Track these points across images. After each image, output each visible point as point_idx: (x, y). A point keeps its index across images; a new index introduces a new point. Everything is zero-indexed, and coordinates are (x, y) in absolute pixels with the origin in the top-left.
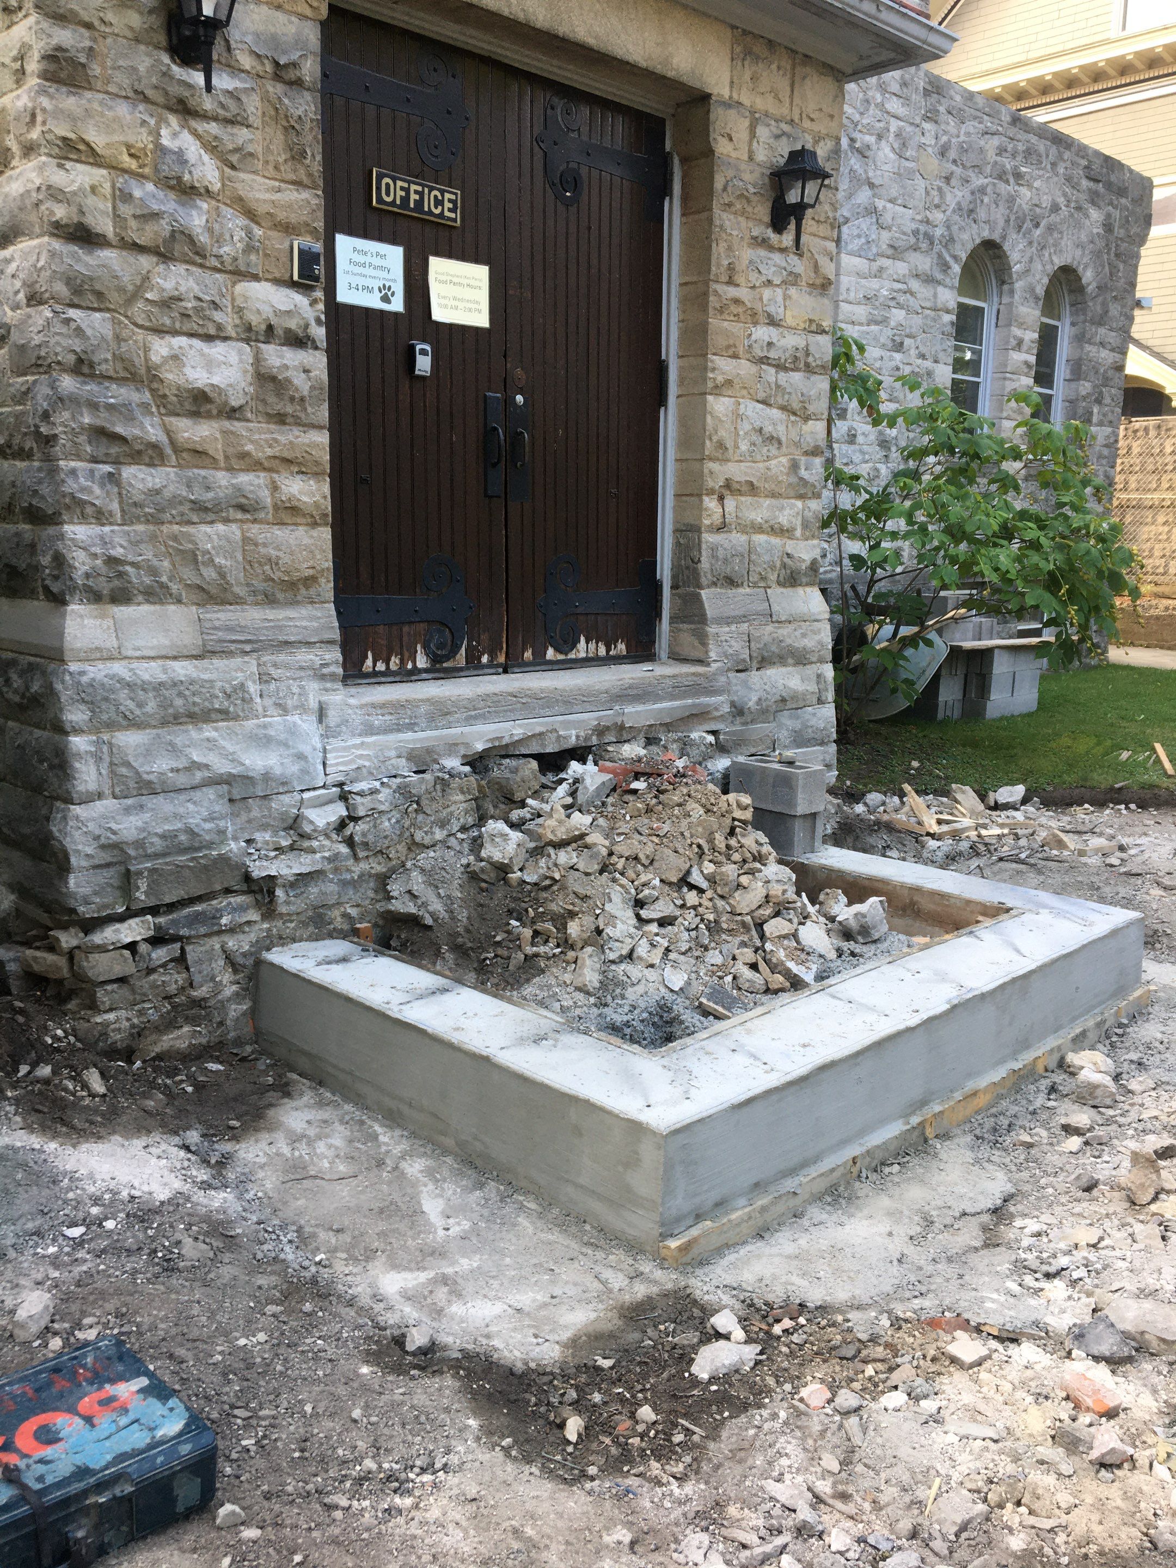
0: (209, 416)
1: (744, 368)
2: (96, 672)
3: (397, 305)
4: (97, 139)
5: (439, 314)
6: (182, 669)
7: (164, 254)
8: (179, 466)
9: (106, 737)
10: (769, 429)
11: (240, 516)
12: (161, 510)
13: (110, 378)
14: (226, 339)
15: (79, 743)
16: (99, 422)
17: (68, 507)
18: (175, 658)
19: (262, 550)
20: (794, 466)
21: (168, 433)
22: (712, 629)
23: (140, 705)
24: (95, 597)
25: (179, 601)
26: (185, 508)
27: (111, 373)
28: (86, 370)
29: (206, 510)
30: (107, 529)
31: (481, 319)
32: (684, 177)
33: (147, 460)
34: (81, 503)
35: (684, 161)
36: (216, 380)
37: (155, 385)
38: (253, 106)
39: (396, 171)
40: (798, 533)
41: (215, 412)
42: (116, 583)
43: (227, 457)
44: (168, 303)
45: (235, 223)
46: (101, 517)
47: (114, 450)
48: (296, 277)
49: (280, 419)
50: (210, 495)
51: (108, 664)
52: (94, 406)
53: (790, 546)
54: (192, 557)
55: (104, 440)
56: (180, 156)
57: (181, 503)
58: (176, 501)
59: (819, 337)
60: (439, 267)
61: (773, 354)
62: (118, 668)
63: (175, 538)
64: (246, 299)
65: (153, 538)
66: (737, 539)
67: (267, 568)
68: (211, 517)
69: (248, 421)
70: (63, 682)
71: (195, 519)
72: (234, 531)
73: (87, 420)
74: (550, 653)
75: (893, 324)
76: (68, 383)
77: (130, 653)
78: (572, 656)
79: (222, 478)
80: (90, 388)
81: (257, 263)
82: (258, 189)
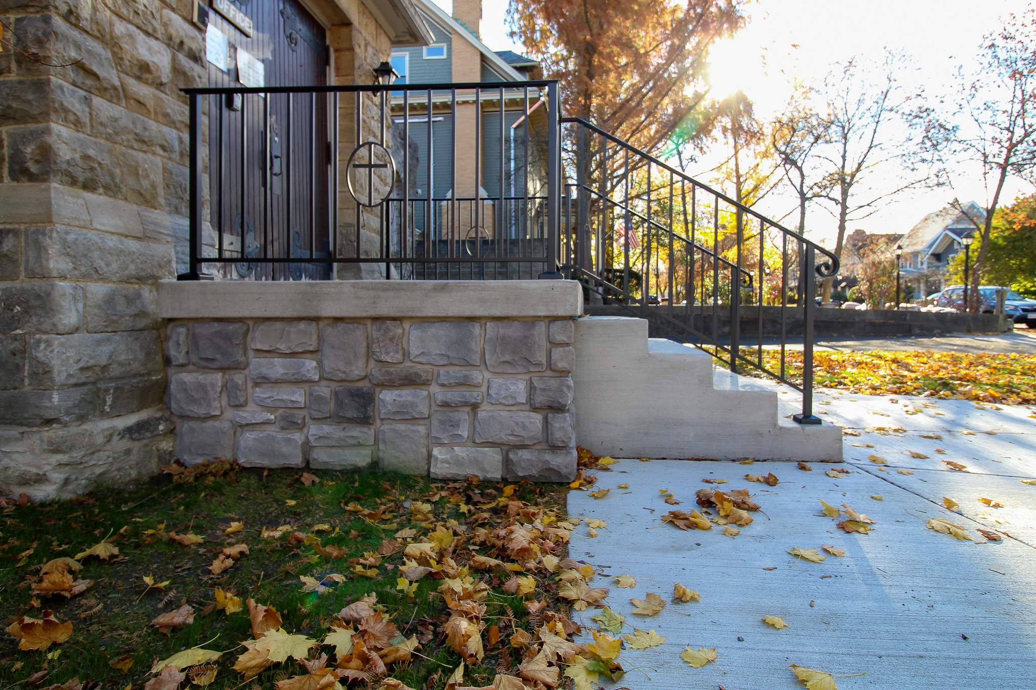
0: (146, 82)
3: (223, 66)
8: (127, 108)
9: (82, 284)
11: (161, 152)
12: (116, 133)
13: (87, 32)
14: (157, 39)
15: (63, 286)
16: (79, 58)
17: (56, 111)
18: (126, 236)
19: (176, 179)
21: (122, 84)
23: (108, 265)
24: (73, 182)
25: (126, 199)
26: (131, 137)
27: (88, 29)
28: (73, 20)
29: (144, 142)
30: (81, 135)
32: (337, 58)
33: (108, 97)
34: (66, 111)
35: (336, 50)
36: (155, 60)
37: (116, 50)
41: (150, 81)
42: (88, 175)
43: (156, 113)
46: (77, 124)
47: (89, 82)
48: (195, 19)
50: (147, 134)
51: (84, 231)
52: (78, 47)
54: (135, 170)
55: (82, 72)
57: (129, 133)
58: (126, 130)
60: (242, 54)
62: (92, 235)
63: (124, 155)
64: (170, 20)
65: (110, 152)
67: (179, 190)
68: (145, 148)
69: (167, 94)
70: (51, 238)
71: (136, 146)
73: (73, 54)
77: (98, 227)
79: (152, 125)
80: (75, 34)
81: (173, 1)
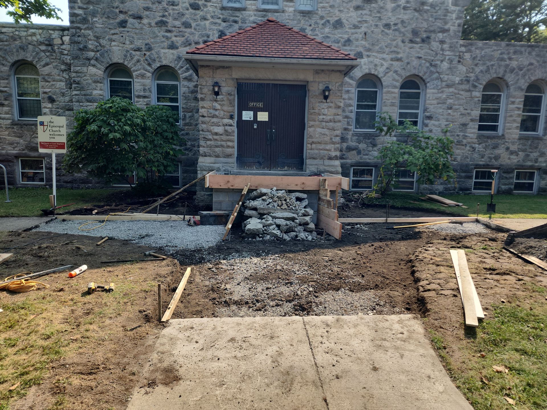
1: (317, 123)
2: (201, 164)
3: (252, 119)
4: (205, 106)
5: (259, 120)
6: (211, 165)
7: (213, 117)
8: (214, 141)
9: (201, 172)
10: (323, 133)
11: (221, 147)
12: (211, 146)
13: (206, 131)
14: (220, 126)
15: (199, 172)
16: (204, 137)
17: (200, 146)
18: (211, 163)
19: (225, 151)
20: (331, 139)
21: (213, 137)
22: (307, 166)
23: (206, 168)
24: (203, 156)
25: (213, 157)
28: (203, 131)
31: (267, 120)
32: (308, 93)
33: (210, 140)
34: (202, 146)
36: (218, 131)
37: (211, 132)
38: (225, 99)
39: (252, 102)
40: (333, 150)
41: (219, 135)
42: (205, 154)
43: (220, 140)
44: (213, 123)
45: (222, 112)
46: (204, 147)
47: (206, 139)
48: (230, 118)
49: (227, 135)
50: (218, 145)
53: (330, 153)
54: (214, 152)
56: (215, 106)
58: (213, 145)
59: (338, 116)
60: (259, 113)
61: (324, 120)
62: (204, 164)
63: (213, 150)
64: (223, 121)
65: (210, 149)
66: (316, 151)
68: (217, 147)
69: (223, 135)
70: (198, 165)
71: (215, 147)
72: (221, 149)
74: (279, 168)
75: (448, 103)
76: (201, 132)
77: (206, 162)
78: (284, 169)
79: (219, 143)
80: (204, 133)
81: (225, 117)
82: (225, 108)
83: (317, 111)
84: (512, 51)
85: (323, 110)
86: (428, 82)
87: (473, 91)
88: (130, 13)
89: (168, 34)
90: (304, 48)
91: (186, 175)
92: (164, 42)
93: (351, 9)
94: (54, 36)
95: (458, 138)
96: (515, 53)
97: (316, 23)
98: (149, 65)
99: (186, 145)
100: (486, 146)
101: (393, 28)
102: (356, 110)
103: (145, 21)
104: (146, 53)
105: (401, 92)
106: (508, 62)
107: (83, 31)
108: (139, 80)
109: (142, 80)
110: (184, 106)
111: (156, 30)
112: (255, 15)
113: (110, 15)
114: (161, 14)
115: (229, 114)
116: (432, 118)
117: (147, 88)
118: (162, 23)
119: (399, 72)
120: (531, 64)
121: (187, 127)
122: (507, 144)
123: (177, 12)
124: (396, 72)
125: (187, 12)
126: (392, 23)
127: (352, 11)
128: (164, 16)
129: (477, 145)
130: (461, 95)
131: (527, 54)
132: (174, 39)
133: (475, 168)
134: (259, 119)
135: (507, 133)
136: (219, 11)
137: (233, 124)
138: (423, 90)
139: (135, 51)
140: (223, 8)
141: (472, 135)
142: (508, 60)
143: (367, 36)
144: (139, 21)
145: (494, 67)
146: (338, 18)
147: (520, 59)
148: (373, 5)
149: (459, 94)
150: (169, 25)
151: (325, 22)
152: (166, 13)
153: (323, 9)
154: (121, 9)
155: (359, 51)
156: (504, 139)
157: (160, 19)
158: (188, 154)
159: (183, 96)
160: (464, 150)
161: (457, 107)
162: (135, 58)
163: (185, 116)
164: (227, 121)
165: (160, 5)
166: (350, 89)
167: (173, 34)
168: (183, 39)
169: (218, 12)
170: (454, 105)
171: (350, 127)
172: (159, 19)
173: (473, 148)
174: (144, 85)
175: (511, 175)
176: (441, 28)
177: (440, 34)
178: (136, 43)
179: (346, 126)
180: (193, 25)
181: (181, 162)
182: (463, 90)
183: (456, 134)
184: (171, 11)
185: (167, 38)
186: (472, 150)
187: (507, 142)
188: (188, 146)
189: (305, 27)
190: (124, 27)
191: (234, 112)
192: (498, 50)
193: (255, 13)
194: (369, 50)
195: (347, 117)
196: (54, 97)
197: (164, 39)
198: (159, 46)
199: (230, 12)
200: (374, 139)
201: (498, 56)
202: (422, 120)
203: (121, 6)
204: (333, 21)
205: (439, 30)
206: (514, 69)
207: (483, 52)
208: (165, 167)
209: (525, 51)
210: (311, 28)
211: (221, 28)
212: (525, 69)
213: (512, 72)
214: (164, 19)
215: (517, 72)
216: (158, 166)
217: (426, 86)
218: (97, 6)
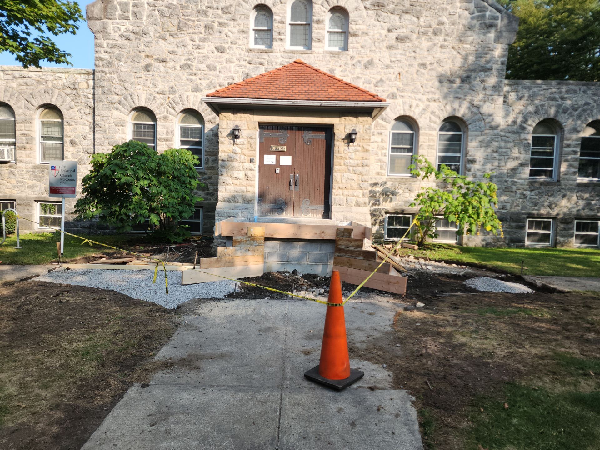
0: (238, 180)
1: (343, 167)
2: (219, 210)
3: (274, 163)
4: (225, 149)
6: (230, 211)
7: (232, 161)
8: (233, 186)
9: (220, 218)
10: (350, 177)
11: (241, 192)
12: (230, 191)
13: (225, 176)
14: (241, 170)
15: (216, 218)
16: (224, 181)
17: (219, 191)
18: (230, 209)
20: (359, 184)
21: (232, 182)
22: (333, 213)
23: (224, 214)
25: (232, 202)
28: (222, 175)
30: (223, 193)
31: (290, 164)
33: (229, 185)
34: (221, 190)
37: (231, 177)
38: (246, 142)
39: (274, 145)
40: (361, 196)
42: (224, 200)
44: (232, 167)
45: (243, 156)
49: (248, 180)
50: (237, 190)
52: (223, 179)
53: (358, 199)
54: (234, 197)
55: (224, 183)
56: (235, 150)
61: (351, 164)
65: (229, 195)
66: (343, 197)
68: (237, 192)
69: (243, 180)
70: (216, 211)
71: (235, 192)
72: (240, 194)
73: (222, 181)
74: (303, 215)
75: (493, 146)
76: (220, 177)
77: (224, 208)
78: (308, 216)
81: (246, 161)
82: (246, 152)
83: (343, 155)
84: (564, 90)
85: (349, 154)
86: (470, 124)
87: (521, 133)
88: (155, 57)
89: (193, 77)
90: (329, 90)
91: (207, 221)
92: (189, 85)
93: (384, 49)
94: (79, 80)
95: (506, 184)
96: (567, 92)
97: (346, 64)
98: (173, 108)
99: (208, 189)
100: (539, 193)
101: (429, 67)
102: (390, 153)
103: (170, 64)
104: (169, 96)
105: (440, 135)
106: (560, 102)
107: (108, 75)
108: (161, 123)
109: (164, 124)
110: (207, 149)
111: (180, 73)
112: (282, 57)
113: (135, 59)
114: (186, 57)
115: (249, 158)
116: (475, 161)
117: (169, 131)
118: (186, 67)
119: (436, 114)
120: (587, 104)
121: (209, 171)
122: (563, 191)
123: (203, 55)
124: (433, 113)
125: (212, 55)
126: (428, 63)
127: (385, 51)
128: (189, 59)
129: (528, 193)
130: (507, 137)
131: (582, 93)
132: (198, 81)
133: (528, 217)
134: (282, 163)
135: (564, 179)
136: (246, 53)
137: (253, 168)
138: (464, 132)
139: (159, 94)
140: (250, 51)
141: (523, 181)
142: (560, 100)
143: (401, 76)
144: (164, 64)
145: (544, 108)
146: (370, 58)
147: (574, 99)
148: (407, 44)
149: (505, 136)
150: (194, 68)
151: (356, 63)
152: (192, 57)
153: (354, 49)
154: (147, 54)
155: (392, 91)
156: (560, 185)
157: (186, 62)
158: (210, 200)
159: (206, 139)
160: (513, 197)
161: (504, 150)
162: (159, 101)
163: (208, 159)
164: (248, 165)
165: (186, 48)
166: (383, 131)
167: (197, 77)
168: (208, 81)
169: (244, 54)
170: (500, 148)
171: (383, 171)
172: (183, 62)
173: (524, 195)
174: (166, 128)
175: (570, 226)
176: (483, 67)
177: (482, 73)
178: (160, 86)
179: (380, 171)
180: (218, 67)
181: (202, 207)
182: (510, 132)
183: (504, 179)
184: (196, 55)
185: (191, 81)
186: (523, 197)
187: (563, 189)
188: (210, 191)
189: (334, 67)
190: (149, 71)
191: (255, 156)
192: (548, 89)
193: (283, 54)
194: (403, 91)
195: (380, 161)
196: (77, 140)
197: (188, 83)
198: (184, 89)
199: (257, 54)
200: (410, 184)
201: (549, 95)
202: (464, 164)
203: (147, 50)
204: (365, 61)
205: (480, 69)
206: (568, 109)
207: (531, 91)
208: (180, 213)
209: (580, 90)
210: (341, 69)
211: (246, 71)
212: (580, 110)
213: (565, 113)
214: (189, 62)
215: (571, 113)
216: (173, 212)
217: (468, 128)
218: (123, 50)
